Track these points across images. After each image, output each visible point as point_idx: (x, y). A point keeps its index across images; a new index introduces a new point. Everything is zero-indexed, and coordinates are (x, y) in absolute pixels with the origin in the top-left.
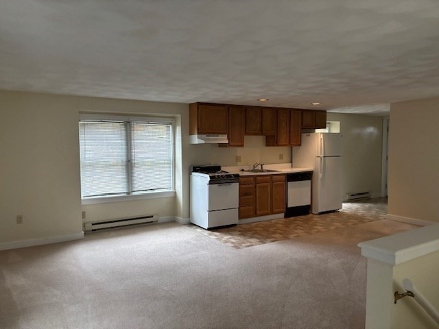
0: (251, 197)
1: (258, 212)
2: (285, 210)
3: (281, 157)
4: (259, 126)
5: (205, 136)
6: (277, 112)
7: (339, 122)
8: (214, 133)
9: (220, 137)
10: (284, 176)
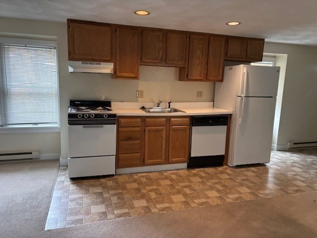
0: (136, 142)
1: (147, 161)
2: (186, 159)
3: (200, 94)
4: (161, 53)
5: (81, 62)
6: (188, 36)
7: (286, 55)
8: (94, 60)
9: (103, 65)
10: (188, 119)
